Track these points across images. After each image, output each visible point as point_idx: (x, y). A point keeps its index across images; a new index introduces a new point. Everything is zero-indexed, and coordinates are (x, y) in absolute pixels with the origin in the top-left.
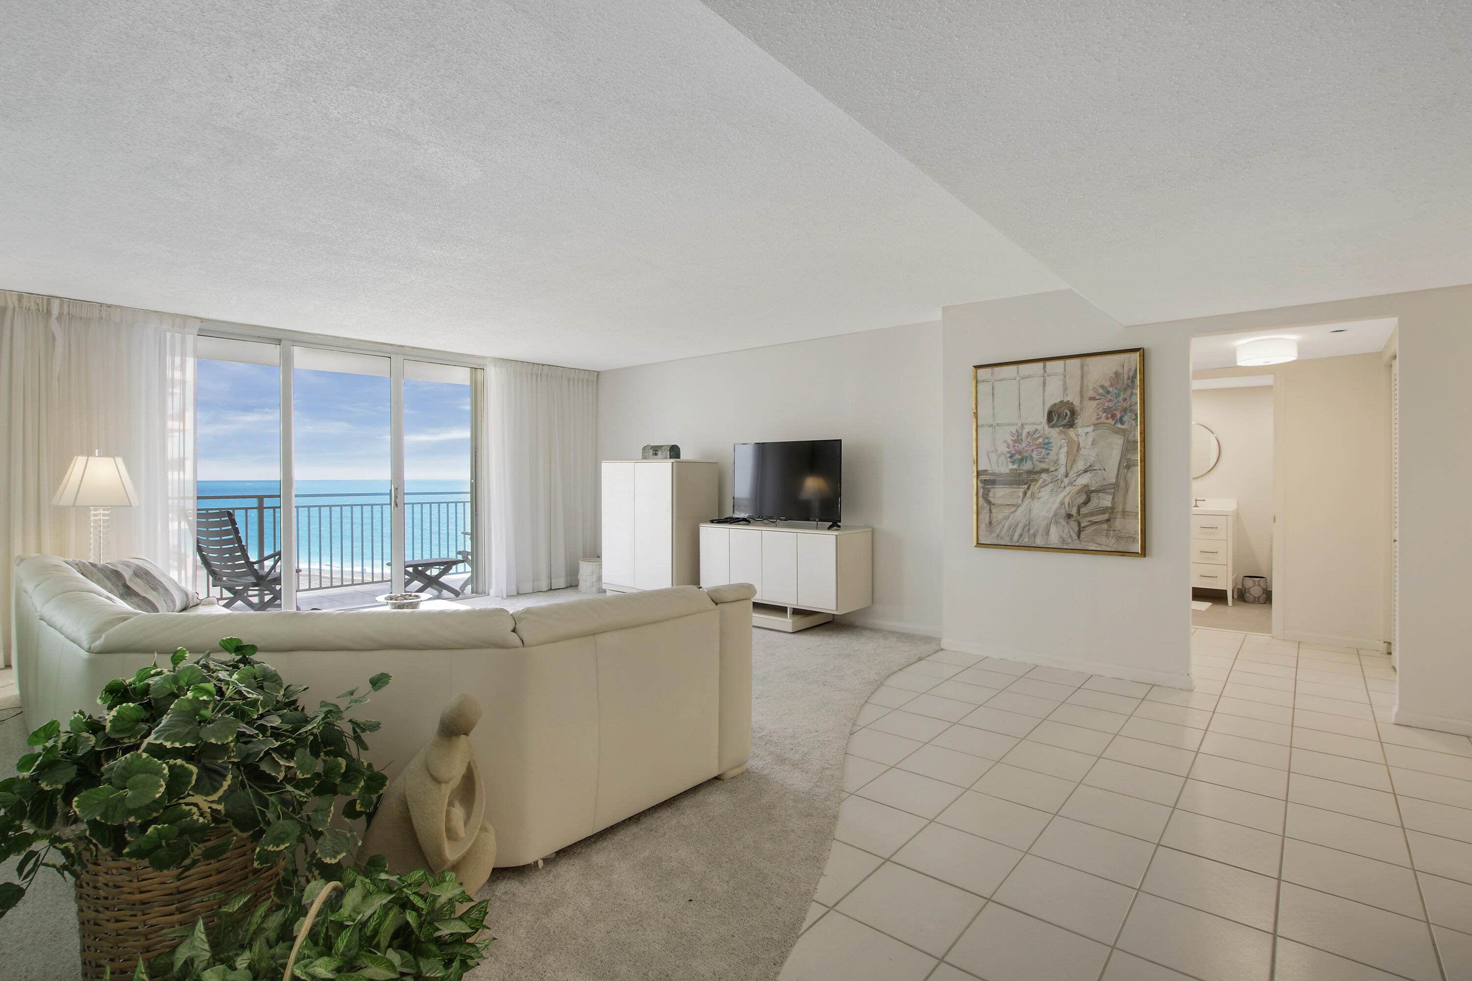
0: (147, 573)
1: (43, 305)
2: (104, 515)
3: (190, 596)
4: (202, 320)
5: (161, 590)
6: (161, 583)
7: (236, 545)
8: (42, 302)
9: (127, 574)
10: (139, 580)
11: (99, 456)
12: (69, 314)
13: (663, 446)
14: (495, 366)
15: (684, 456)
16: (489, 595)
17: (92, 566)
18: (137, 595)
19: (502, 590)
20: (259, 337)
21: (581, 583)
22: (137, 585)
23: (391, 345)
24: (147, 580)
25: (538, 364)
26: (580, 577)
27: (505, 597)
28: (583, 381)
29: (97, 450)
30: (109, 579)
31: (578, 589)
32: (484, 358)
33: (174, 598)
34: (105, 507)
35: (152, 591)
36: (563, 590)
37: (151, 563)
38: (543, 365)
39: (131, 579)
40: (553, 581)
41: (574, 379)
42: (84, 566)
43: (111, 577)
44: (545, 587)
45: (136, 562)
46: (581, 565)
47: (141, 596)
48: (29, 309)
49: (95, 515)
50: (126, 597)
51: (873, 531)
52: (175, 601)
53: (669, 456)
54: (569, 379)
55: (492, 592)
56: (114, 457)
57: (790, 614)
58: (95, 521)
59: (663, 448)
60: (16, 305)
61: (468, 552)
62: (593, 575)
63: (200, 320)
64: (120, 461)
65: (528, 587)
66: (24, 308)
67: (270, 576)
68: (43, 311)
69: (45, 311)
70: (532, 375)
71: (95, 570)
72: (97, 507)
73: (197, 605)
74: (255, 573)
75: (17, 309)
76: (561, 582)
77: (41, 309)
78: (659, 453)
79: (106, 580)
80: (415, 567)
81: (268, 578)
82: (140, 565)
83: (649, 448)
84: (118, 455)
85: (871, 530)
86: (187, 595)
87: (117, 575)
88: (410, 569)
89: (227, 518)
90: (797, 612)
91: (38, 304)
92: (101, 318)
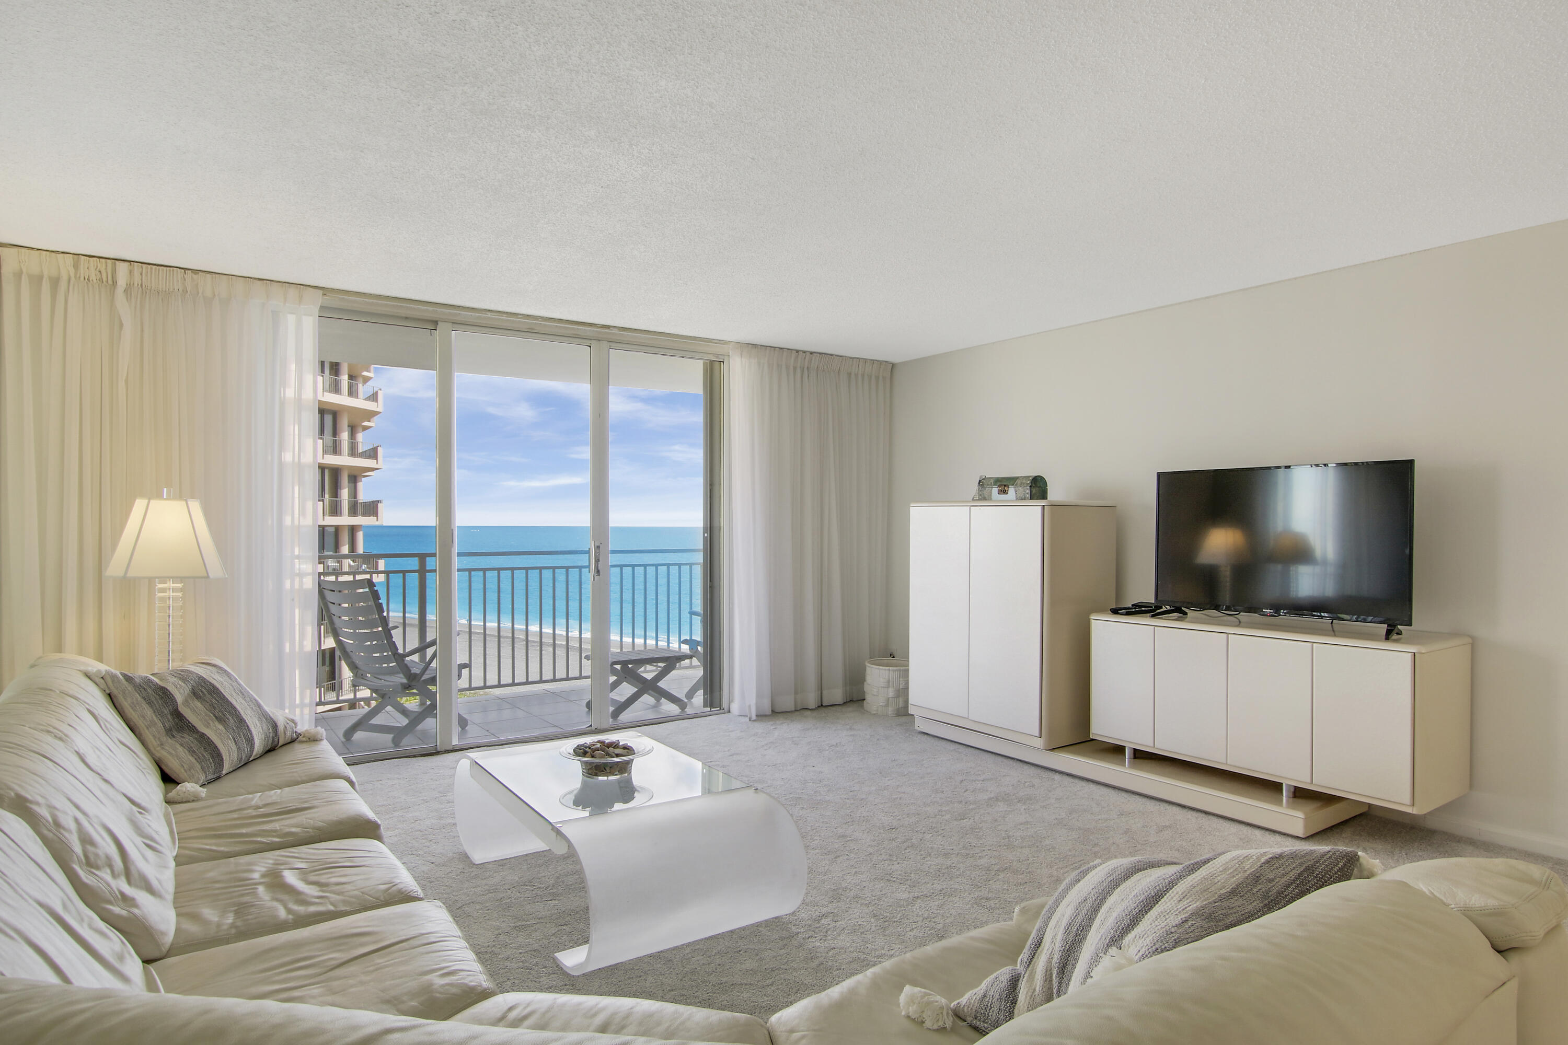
0: (214, 691)
1: (107, 273)
2: (174, 590)
3: (281, 728)
4: (324, 290)
5: (231, 721)
6: (234, 708)
7: (380, 629)
8: (106, 269)
9: (180, 694)
10: (198, 704)
11: (168, 499)
12: (141, 285)
13: (1017, 478)
14: (741, 357)
15: (1055, 494)
16: (729, 712)
17: (127, 680)
18: (192, 729)
19: (750, 706)
20: (406, 318)
21: (869, 698)
22: (195, 714)
23: (591, 325)
24: (212, 705)
25: (804, 352)
26: (867, 688)
27: (754, 717)
28: (870, 377)
29: (165, 489)
30: (150, 703)
31: (862, 706)
32: (725, 342)
33: (251, 734)
34: (176, 579)
35: (217, 723)
36: (839, 708)
37: (225, 671)
38: (811, 353)
39: (186, 702)
40: (825, 692)
41: (856, 375)
42: (113, 681)
43: (153, 699)
44: (812, 701)
45: (201, 671)
46: (868, 670)
47: (198, 732)
48: (88, 280)
49: (163, 590)
50: (175, 733)
51: (1474, 645)
52: (253, 739)
53: (1028, 496)
54: (850, 374)
55: (735, 707)
56: (186, 501)
57: (1288, 797)
58: (163, 599)
59: (1019, 482)
60: (72, 275)
61: (698, 642)
62: (888, 687)
63: (321, 292)
64: (196, 506)
65: (788, 702)
66: (82, 279)
67: (428, 672)
68: (107, 282)
69: (110, 282)
70: (795, 368)
71: (130, 688)
72: (163, 580)
73: (293, 741)
74: (405, 669)
75: (73, 279)
76: (836, 694)
77: (105, 279)
78: (1011, 490)
79: (145, 705)
80: (624, 663)
81: (425, 677)
82: (204, 676)
83: (992, 481)
84: (193, 497)
85: (1470, 640)
86: (275, 726)
87: (164, 694)
88: (618, 667)
89: (367, 590)
90: (1301, 794)
91: (100, 272)
92: (185, 291)
